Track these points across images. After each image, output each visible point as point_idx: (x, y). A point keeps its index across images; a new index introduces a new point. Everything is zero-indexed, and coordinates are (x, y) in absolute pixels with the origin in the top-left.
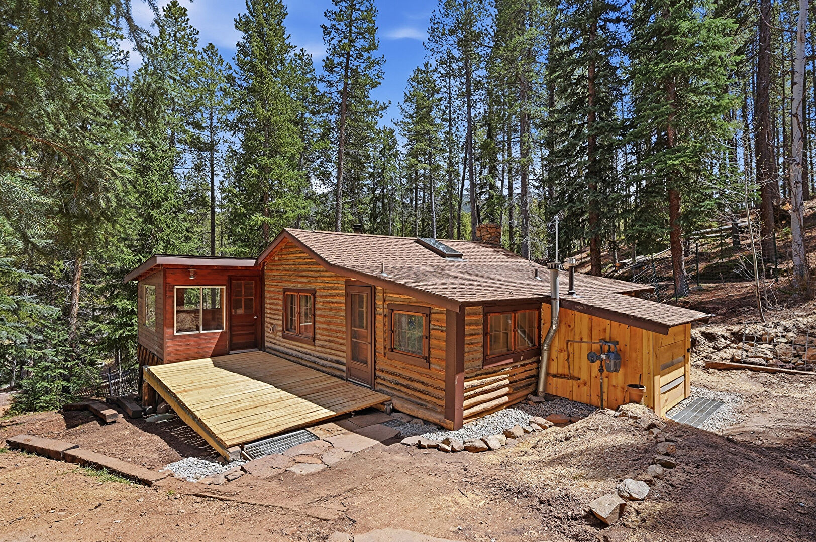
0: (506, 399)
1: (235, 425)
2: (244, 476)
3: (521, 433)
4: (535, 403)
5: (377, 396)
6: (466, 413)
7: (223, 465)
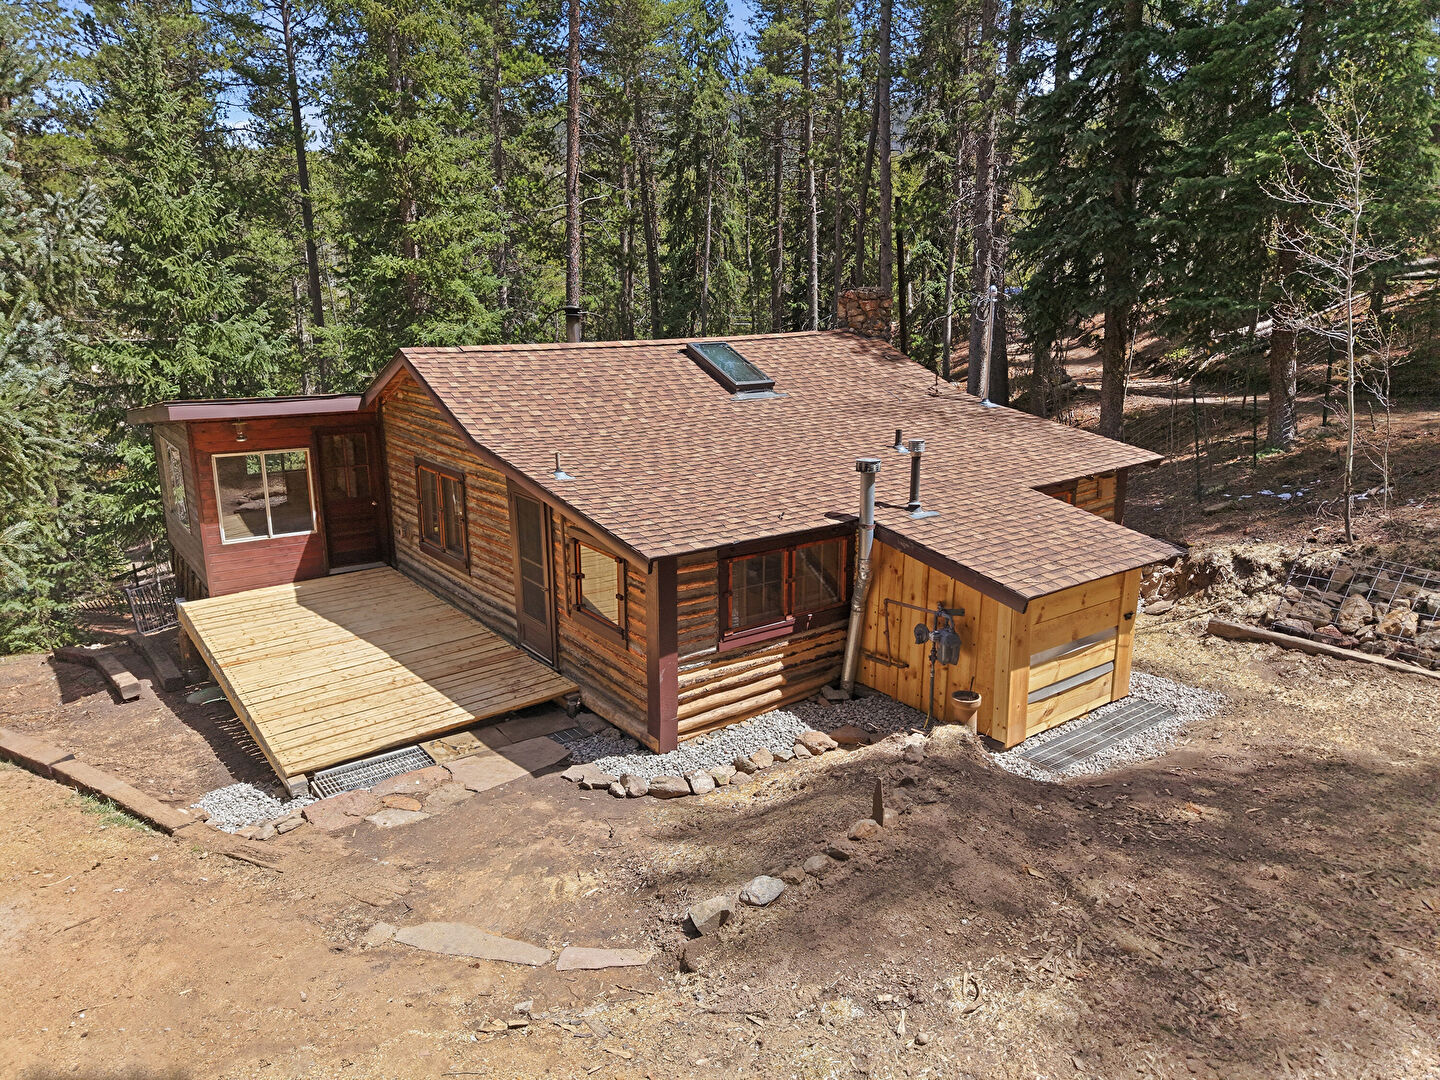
0: (777, 694)
1: (306, 735)
2: (303, 827)
3: (768, 762)
4: (830, 701)
5: (558, 682)
6: (682, 725)
7: (283, 801)
